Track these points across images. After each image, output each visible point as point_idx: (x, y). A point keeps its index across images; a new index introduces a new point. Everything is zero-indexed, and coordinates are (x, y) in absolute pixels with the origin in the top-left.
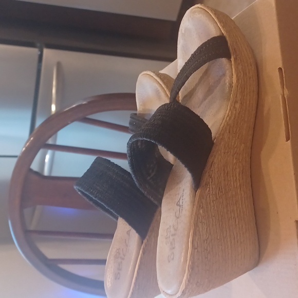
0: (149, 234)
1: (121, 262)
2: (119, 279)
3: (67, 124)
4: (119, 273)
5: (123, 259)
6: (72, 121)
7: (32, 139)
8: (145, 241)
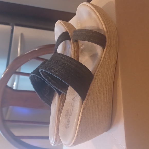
0: (87, 97)
1: (70, 117)
2: (68, 127)
3: (28, 61)
4: (68, 124)
5: (71, 115)
6: (31, 59)
7: (8, 69)
8: (85, 102)
